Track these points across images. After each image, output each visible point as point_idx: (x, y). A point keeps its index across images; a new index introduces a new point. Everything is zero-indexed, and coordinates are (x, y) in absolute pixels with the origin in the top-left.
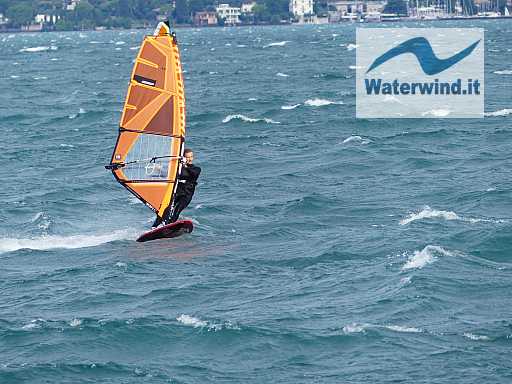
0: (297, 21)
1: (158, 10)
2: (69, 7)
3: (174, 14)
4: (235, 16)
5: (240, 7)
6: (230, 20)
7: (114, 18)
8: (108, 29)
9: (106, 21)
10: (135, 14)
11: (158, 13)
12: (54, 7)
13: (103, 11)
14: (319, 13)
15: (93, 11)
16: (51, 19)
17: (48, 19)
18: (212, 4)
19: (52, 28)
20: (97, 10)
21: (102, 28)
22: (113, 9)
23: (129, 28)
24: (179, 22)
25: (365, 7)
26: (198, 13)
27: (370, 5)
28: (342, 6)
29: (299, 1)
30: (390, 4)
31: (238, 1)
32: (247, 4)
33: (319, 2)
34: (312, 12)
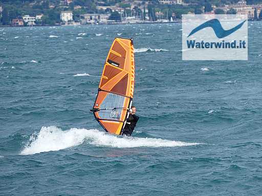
0: (64, 24)
4: (32, 21)
5: (35, 16)
6: (30, 23)
14: (76, 20)
18: (21, 15)
24: (4, 24)
25: (99, 17)
26: (14, 20)
27: (102, 16)
28: (87, 16)
29: (65, 14)
30: (112, 15)
31: (34, 14)
32: (38, 15)
33: (76, 14)
34: (72, 19)
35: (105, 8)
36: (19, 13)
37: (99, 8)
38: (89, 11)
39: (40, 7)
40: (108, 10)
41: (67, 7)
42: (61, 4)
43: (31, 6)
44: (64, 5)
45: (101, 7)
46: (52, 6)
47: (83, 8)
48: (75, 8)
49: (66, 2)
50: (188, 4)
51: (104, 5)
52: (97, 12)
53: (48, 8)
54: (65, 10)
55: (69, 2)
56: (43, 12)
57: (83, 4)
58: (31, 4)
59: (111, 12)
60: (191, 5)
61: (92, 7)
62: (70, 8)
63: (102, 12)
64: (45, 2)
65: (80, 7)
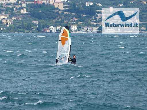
0: (73, 32)
1: (33, 27)
2: (7, 26)
3: (37, 29)
4: (55, 30)
5: (57, 27)
6: (53, 31)
7: (20, 29)
8: (18, 32)
9: (18, 30)
10: (26, 28)
11: (33, 28)
12: (3, 26)
13: (17, 27)
14: (79, 30)
15: (14, 27)
16: (2, 29)
17: (1, 29)
18: (48, 26)
19: (2, 31)
20: (15, 27)
21: (16, 32)
22: (20, 27)
23: (24, 32)
24: (38, 31)
25: (92, 28)
26: (44, 29)
27: (94, 28)
28: (86, 28)
29: (73, 26)
30: (99, 28)
31: (56, 26)
32: (58, 26)
33: (79, 27)
34: (77, 30)
35: (95, 24)
36: (47, 25)
37: (92, 23)
38: (87, 25)
39: (59, 22)
40: (97, 25)
41: (75, 22)
42: (71, 21)
43: (54, 21)
44: (73, 22)
45: (93, 23)
46: (66, 22)
47: (83, 23)
48: (79, 23)
49: (74, 20)
50: (142, 23)
51: (95, 22)
52: (91, 26)
53: (64, 23)
54: (73, 24)
55: (75, 20)
56: (61, 25)
57: (84, 21)
58: (54, 20)
59: (99, 26)
60: (144, 23)
61: (88, 23)
62: (76, 23)
63: (94, 26)
64: (62, 19)
65: (82, 23)
